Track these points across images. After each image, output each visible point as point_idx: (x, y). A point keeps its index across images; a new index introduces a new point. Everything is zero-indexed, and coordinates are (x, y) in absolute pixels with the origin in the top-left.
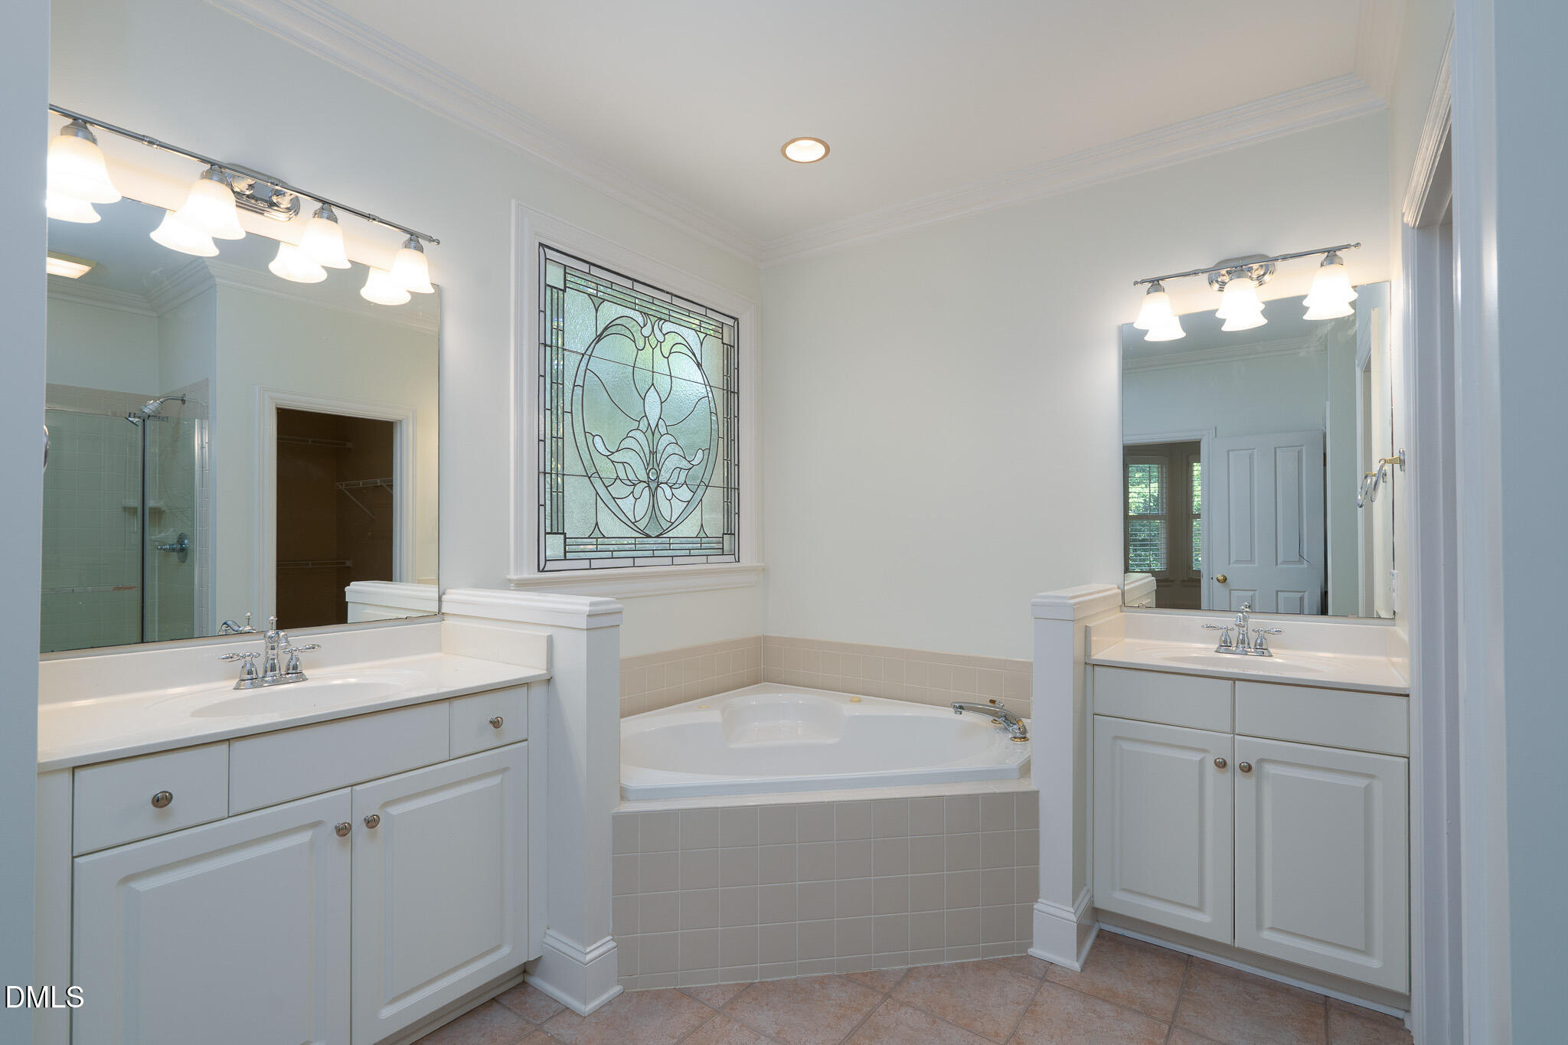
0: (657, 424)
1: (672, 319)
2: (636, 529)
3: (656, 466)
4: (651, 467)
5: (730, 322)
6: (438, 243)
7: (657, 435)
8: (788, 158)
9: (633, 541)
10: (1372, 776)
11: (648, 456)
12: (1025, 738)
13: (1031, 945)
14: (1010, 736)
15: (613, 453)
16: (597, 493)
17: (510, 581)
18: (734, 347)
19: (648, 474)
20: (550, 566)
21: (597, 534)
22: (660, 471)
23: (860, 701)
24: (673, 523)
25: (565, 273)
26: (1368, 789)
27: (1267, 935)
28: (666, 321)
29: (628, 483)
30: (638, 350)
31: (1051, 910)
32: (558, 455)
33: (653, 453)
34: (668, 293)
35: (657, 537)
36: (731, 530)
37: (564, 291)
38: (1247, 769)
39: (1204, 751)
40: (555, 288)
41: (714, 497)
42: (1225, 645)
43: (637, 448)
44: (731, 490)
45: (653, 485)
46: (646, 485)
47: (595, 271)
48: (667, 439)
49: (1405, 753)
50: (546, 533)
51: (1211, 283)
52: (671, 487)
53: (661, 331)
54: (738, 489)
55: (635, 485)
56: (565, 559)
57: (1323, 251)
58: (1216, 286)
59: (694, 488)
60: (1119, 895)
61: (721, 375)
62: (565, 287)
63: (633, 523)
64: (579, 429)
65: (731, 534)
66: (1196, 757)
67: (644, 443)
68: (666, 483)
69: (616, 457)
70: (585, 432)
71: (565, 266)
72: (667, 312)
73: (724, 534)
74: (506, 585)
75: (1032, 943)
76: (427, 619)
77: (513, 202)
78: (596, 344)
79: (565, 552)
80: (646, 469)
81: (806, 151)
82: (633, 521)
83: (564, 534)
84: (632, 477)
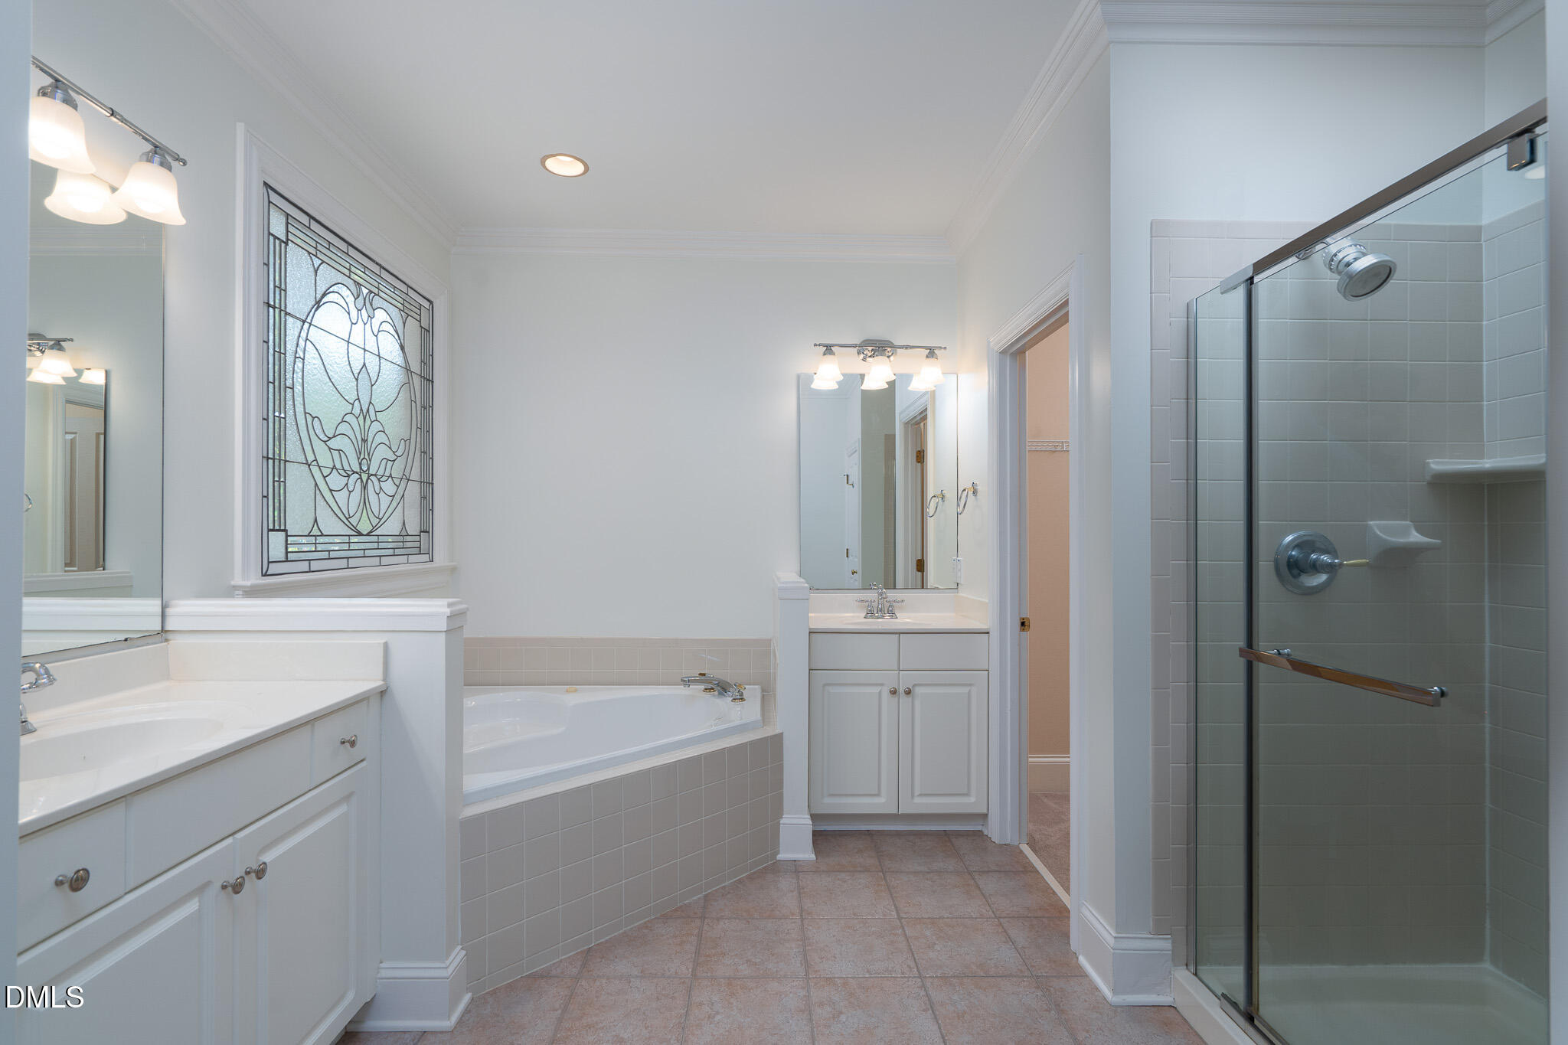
0: (368, 409)
1: (381, 294)
2: (348, 524)
3: (366, 457)
4: (362, 457)
5: (426, 304)
6: (185, 164)
7: (368, 422)
8: (547, 169)
9: (346, 539)
10: (970, 685)
11: (360, 443)
12: (742, 699)
13: (778, 853)
14: (731, 699)
15: (330, 438)
16: (316, 484)
17: (235, 588)
18: (429, 331)
19: (360, 464)
20: (273, 569)
21: (315, 532)
22: (370, 461)
23: (576, 691)
24: (381, 519)
25: (287, 223)
26: (969, 693)
27: (917, 800)
28: (376, 294)
29: (342, 472)
30: (353, 323)
31: (795, 821)
32: (281, 438)
33: (364, 441)
34: (377, 264)
35: (368, 535)
36: (426, 530)
37: (286, 244)
38: (908, 692)
39: (882, 685)
40: (279, 239)
41: (413, 490)
42: (870, 614)
43: (350, 433)
44: (427, 484)
45: (364, 477)
46: (358, 477)
47: (315, 226)
48: (376, 426)
49: (987, 668)
50: (269, 530)
51: (859, 353)
52: (379, 479)
53: (371, 304)
54: (432, 484)
55: (349, 476)
56: (287, 561)
57: (926, 348)
58: (862, 356)
59: (397, 481)
60: (827, 800)
61: (419, 361)
62: (288, 239)
63: (347, 519)
64: (300, 409)
65: (426, 532)
66: (875, 690)
67: (357, 429)
68: (375, 475)
69: (332, 444)
70: (306, 413)
71: (288, 214)
72: (376, 284)
73: (421, 532)
74: (230, 592)
75: (779, 851)
76: (149, 640)
77: (240, 128)
78: (316, 311)
79: (287, 552)
80: (359, 459)
81: (565, 167)
82: (348, 517)
83: (285, 530)
84: (347, 467)
